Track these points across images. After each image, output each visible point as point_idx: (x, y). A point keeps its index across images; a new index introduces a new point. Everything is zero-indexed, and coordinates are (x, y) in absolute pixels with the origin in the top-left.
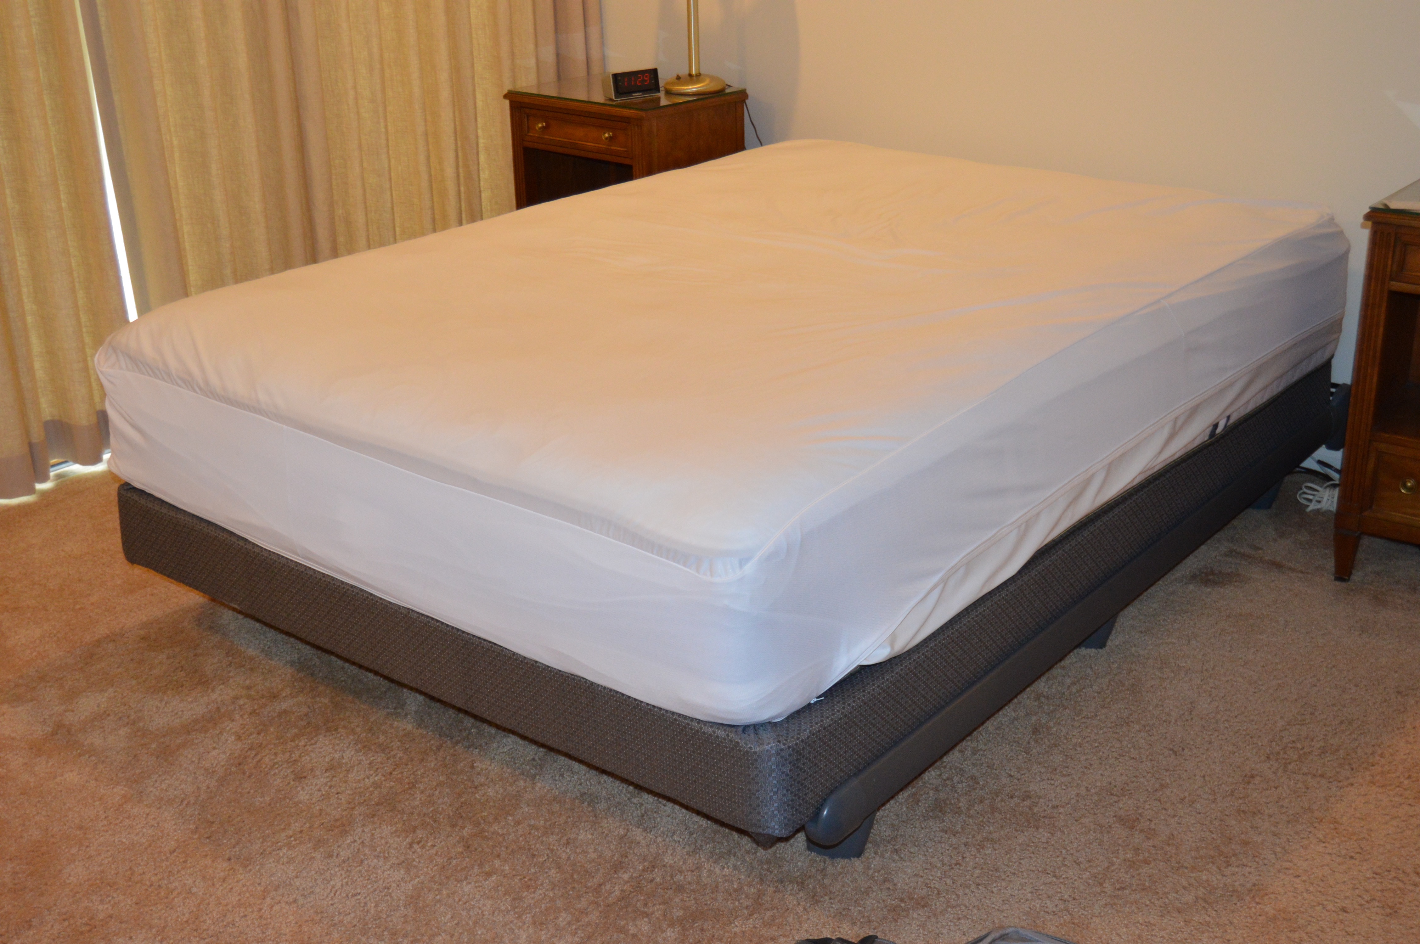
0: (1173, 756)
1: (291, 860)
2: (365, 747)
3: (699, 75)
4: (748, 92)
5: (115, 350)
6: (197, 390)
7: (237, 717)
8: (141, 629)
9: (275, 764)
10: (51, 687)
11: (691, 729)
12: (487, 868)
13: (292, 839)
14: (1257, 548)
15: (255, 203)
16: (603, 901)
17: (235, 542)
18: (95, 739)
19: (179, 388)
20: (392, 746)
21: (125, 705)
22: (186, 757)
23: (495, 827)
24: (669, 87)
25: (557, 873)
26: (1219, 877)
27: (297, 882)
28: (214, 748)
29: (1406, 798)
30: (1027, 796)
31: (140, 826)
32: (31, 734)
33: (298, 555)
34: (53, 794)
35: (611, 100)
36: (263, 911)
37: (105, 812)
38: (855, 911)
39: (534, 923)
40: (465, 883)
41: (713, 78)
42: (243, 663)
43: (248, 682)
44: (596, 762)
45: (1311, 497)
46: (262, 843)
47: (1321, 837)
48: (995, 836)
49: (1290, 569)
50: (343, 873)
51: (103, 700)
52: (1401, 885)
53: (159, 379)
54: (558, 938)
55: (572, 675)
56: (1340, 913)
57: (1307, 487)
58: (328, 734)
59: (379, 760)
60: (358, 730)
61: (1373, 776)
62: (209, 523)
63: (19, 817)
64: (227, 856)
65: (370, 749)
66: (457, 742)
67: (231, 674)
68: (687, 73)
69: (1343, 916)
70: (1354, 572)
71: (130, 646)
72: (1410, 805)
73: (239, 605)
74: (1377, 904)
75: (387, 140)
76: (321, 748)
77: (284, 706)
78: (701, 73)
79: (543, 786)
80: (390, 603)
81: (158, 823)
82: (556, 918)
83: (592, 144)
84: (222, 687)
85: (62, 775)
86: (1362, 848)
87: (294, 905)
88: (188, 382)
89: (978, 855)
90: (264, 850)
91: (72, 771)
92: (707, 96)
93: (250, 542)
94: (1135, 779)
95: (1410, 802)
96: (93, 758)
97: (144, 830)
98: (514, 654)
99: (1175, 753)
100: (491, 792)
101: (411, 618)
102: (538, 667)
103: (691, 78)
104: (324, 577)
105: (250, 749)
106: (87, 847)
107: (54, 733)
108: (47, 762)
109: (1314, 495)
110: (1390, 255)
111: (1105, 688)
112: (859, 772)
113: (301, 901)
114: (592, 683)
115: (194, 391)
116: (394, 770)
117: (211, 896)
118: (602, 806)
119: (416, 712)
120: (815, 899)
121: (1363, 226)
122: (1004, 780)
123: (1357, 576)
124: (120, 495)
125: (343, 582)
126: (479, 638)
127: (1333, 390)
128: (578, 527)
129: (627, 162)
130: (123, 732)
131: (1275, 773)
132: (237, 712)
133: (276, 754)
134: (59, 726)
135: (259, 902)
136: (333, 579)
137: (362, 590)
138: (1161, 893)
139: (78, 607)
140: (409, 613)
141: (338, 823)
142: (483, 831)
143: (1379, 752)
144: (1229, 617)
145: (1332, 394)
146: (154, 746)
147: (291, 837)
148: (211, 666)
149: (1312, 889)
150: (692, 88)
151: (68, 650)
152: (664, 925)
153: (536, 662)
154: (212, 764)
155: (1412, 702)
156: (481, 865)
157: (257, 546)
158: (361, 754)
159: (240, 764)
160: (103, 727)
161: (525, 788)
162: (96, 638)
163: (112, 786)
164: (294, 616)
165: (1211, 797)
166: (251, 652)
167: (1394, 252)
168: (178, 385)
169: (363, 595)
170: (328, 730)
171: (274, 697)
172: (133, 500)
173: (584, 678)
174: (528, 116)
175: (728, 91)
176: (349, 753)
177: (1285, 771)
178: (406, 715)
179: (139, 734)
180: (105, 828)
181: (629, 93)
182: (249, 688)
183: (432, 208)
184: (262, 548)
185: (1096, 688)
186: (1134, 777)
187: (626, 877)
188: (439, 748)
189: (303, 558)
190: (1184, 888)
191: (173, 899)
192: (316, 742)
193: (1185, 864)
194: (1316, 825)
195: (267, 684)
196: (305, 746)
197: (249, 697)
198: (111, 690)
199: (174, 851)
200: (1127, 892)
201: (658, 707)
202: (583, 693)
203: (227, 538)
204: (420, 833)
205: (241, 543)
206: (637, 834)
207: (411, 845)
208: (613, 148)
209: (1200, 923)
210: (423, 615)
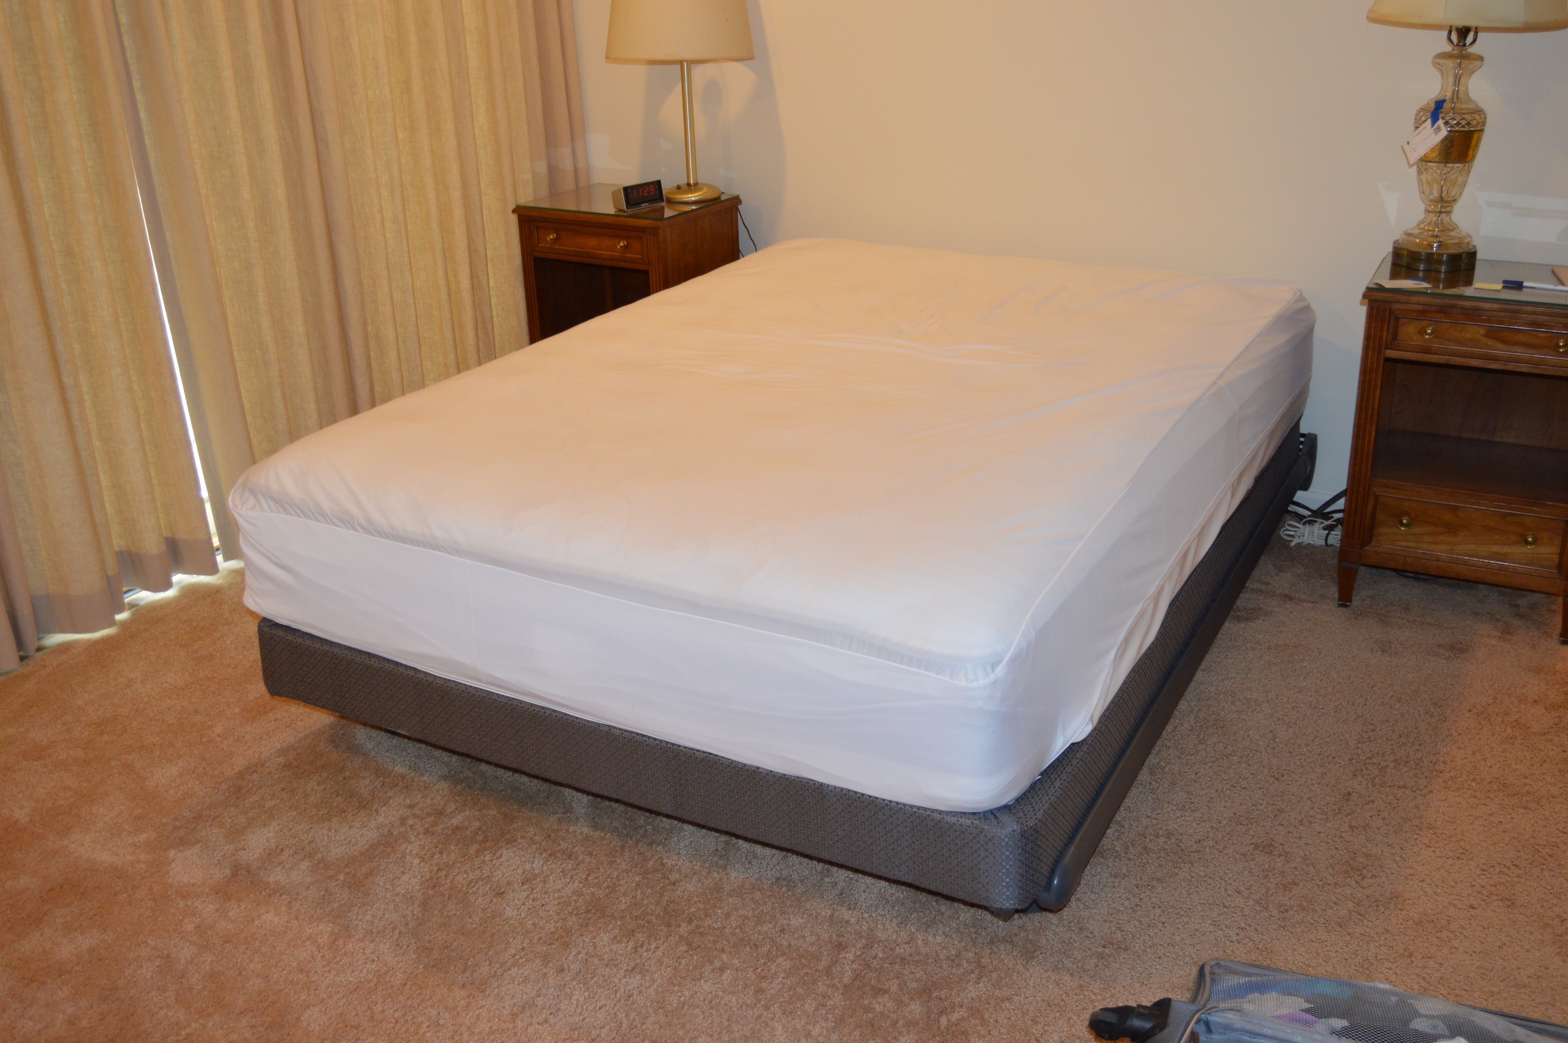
0: (1277, 782)
1: (526, 980)
2: (551, 855)
3: (696, 184)
4: (740, 197)
5: (253, 493)
6: (360, 529)
7: (413, 838)
8: (279, 757)
9: (471, 882)
10: (211, 826)
11: (933, 820)
12: (717, 964)
13: (518, 957)
14: (1267, 584)
15: (298, 326)
16: (839, 982)
17: (403, 672)
18: (276, 876)
19: (336, 528)
20: (577, 852)
21: (295, 837)
22: (378, 885)
23: (708, 922)
24: (671, 196)
25: (786, 960)
26: (1361, 890)
27: (540, 1001)
28: (403, 873)
29: (1479, 799)
30: (1169, 835)
31: (360, 962)
32: (211, 878)
33: (480, 681)
34: (259, 939)
35: (621, 210)
36: (519, 1035)
37: (319, 952)
38: (1068, 963)
39: (784, 1013)
40: (702, 981)
41: (710, 187)
42: (396, 782)
43: (408, 801)
44: (825, 855)
45: (1292, 533)
46: (490, 965)
47: (1427, 842)
48: (1159, 875)
49: (1301, 600)
50: (581, 985)
51: (271, 835)
52: (1509, 879)
53: (311, 519)
54: (812, 1025)
55: (798, 777)
56: (1470, 910)
57: (1289, 525)
58: (509, 845)
59: (570, 867)
60: (537, 838)
61: (1445, 782)
62: (370, 655)
63: (233, 967)
64: (461, 983)
65: (556, 857)
66: (638, 842)
67: (389, 794)
68: (686, 182)
69: (1473, 912)
70: (1353, 598)
71: (275, 776)
72: (1485, 804)
73: (408, 731)
74: (1496, 898)
75: (410, 258)
76: (509, 861)
77: (455, 821)
78: (699, 181)
79: (736, 876)
80: (588, 721)
81: (378, 957)
82: (803, 1005)
83: (606, 253)
84: (384, 808)
85: (259, 917)
86: (1463, 849)
87: (546, 1026)
88: (348, 521)
89: (1152, 895)
90: (495, 972)
91: (268, 912)
92: (708, 203)
93: (420, 671)
94: (1254, 807)
95: (1484, 802)
96: (284, 897)
97: (367, 966)
98: (732, 762)
99: (1277, 779)
100: (690, 888)
101: (613, 734)
102: (761, 773)
103: (690, 187)
104: (510, 700)
105: (439, 870)
106: (315, 990)
107: (235, 874)
108: (239, 906)
109: (1295, 531)
110: (1386, 327)
111: (1194, 726)
112: (1071, 839)
113: (552, 1020)
114: (822, 785)
115: (355, 530)
116: (589, 875)
117: (461, 1026)
118: (800, 889)
119: (586, 814)
120: (1029, 955)
121: (1362, 304)
122: (1145, 822)
123: (1356, 602)
124: (261, 632)
125: (532, 705)
126: (692, 749)
127: (1302, 439)
128: (815, 644)
129: (642, 267)
130: (305, 865)
131: (1367, 788)
132: (410, 833)
133: (466, 872)
134: (236, 869)
135: (511, 1026)
136: (521, 702)
137: (554, 711)
138: (1319, 911)
139: (205, 740)
140: (610, 729)
141: (556, 936)
142: (698, 927)
143: (1442, 759)
144: (1269, 648)
145: (1302, 443)
146: (341, 877)
147: (515, 955)
148: (366, 788)
149: (1439, 891)
150: (692, 197)
151: (213, 786)
152: (906, 999)
153: (758, 768)
154: (408, 890)
155: (1449, 711)
156: (711, 962)
157: (429, 674)
158: (550, 863)
159: (434, 886)
160: (282, 863)
161: (721, 879)
162: (237, 770)
163: (316, 924)
164: (474, 739)
165: (1324, 817)
166: (399, 769)
167: (1389, 324)
168: (334, 524)
169: (556, 716)
170: (509, 842)
171: (441, 813)
172: (279, 636)
173: (812, 780)
174: (538, 228)
175: (723, 198)
176: (538, 864)
177: (1374, 785)
178: (577, 819)
179: (321, 865)
180: (327, 969)
181: (638, 204)
182: (411, 807)
183: (452, 319)
184: (435, 676)
185: (1186, 726)
186: (1253, 805)
187: (850, 956)
188: (623, 848)
189: (485, 684)
190: (1335, 903)
191: (424, 1033)
192: (501, 856)
193: (1328, 882)
194: (1418, 832)
195: (428, 801)
196: (492, 861)
197: (415, 816)
198: (274, 823)
199: (405, 985)
200: (1292, 913)
201: (895, 802)
202: (811, 793)
203: (394, 669)
204: (640, 937)
205: (412, 673)
206: (845, 914)
207: (635, 950)
208: (627, 255)
209: (1362, 934)
210: (626, 731)
